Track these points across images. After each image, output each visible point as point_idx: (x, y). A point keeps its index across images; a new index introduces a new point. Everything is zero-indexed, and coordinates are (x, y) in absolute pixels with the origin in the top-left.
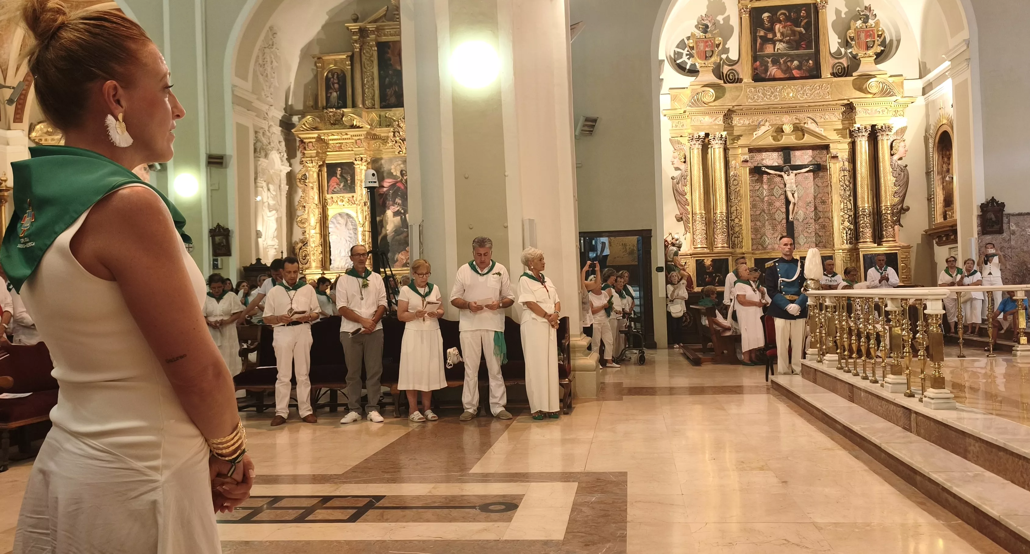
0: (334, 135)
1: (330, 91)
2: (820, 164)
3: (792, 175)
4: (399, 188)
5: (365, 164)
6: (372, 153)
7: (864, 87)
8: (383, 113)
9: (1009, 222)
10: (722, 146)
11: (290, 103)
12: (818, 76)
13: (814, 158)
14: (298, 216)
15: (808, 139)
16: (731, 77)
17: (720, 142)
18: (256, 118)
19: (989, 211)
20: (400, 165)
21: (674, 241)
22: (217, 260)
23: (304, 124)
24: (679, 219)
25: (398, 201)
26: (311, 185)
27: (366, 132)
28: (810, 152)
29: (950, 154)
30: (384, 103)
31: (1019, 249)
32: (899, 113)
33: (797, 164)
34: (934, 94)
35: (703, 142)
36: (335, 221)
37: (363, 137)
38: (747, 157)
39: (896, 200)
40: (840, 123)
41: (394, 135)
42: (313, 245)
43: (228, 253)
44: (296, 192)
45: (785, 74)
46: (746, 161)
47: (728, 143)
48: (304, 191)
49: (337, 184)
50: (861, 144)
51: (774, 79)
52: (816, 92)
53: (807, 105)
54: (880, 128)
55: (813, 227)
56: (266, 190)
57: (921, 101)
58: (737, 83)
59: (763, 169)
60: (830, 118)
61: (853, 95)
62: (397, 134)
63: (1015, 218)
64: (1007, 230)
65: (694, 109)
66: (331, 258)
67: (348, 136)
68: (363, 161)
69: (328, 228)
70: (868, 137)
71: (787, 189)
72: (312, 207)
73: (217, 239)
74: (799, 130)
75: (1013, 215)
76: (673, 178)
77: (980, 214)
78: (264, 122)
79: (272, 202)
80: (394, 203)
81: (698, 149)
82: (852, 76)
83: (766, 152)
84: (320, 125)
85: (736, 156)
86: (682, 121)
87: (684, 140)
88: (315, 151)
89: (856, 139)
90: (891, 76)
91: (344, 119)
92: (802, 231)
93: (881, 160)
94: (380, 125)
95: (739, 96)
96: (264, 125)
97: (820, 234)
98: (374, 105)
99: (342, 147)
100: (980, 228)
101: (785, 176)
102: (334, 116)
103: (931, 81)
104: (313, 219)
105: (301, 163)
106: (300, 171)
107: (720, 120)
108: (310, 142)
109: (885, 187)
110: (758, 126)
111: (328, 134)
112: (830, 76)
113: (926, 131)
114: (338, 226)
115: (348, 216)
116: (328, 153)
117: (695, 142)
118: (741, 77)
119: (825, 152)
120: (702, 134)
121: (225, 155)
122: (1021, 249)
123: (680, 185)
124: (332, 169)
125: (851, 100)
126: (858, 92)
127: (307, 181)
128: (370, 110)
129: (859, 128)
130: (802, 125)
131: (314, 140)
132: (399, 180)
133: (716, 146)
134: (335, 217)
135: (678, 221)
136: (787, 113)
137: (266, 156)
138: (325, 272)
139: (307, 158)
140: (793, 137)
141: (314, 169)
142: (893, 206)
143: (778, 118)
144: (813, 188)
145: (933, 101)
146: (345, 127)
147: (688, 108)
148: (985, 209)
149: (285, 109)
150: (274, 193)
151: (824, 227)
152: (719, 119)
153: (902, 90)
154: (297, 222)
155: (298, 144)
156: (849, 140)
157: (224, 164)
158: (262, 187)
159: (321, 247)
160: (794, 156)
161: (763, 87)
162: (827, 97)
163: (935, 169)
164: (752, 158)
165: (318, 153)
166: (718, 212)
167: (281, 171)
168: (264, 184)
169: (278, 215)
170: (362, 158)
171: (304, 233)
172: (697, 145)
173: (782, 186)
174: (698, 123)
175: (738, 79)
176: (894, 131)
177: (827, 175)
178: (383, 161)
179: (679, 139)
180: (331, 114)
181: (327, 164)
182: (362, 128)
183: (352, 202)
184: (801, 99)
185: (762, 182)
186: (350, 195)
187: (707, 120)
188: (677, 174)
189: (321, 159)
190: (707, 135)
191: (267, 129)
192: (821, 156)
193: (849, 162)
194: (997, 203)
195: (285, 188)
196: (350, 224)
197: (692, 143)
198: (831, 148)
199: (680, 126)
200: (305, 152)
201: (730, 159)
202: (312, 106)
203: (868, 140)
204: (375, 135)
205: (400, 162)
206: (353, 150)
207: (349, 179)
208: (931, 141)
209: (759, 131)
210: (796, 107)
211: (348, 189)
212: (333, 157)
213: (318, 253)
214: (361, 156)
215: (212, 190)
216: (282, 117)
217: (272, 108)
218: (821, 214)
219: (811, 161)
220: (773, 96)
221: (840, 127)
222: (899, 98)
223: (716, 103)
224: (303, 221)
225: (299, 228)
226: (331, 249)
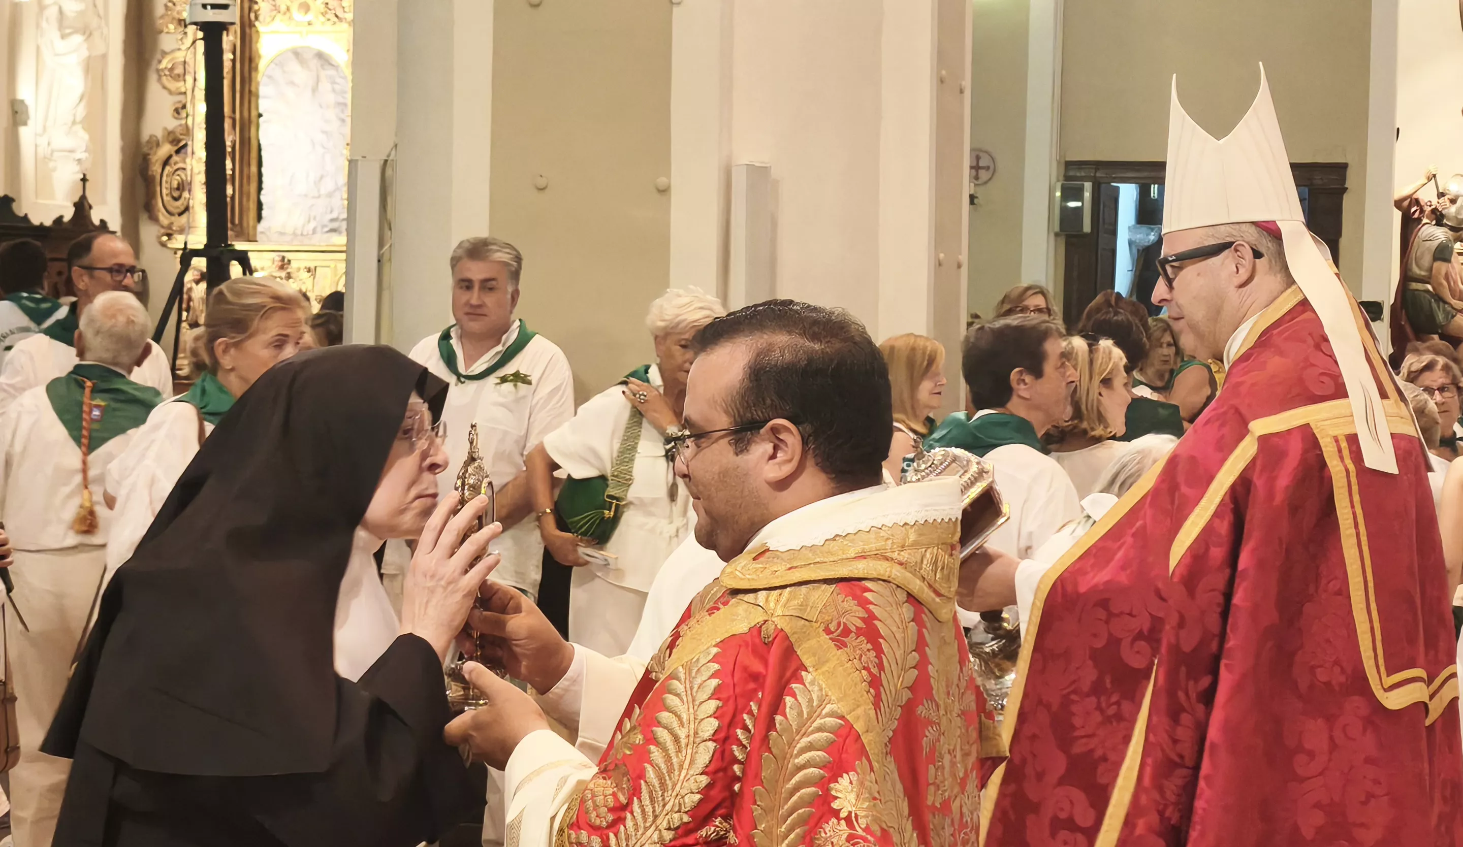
14: (164, 53)
21: (1442, 204)
36: (279, 75)
66: (262, 198)
69: (257, 97)
114: (289, 92)
115: (323, 59)
134: (278, 62)
154: (158, 71)
169: (91, 48)
171: (178, 113)
183: (336, 13)
196: (328, 86)
224: (179, 70)
225: (165, 92)
226: (263, 170)
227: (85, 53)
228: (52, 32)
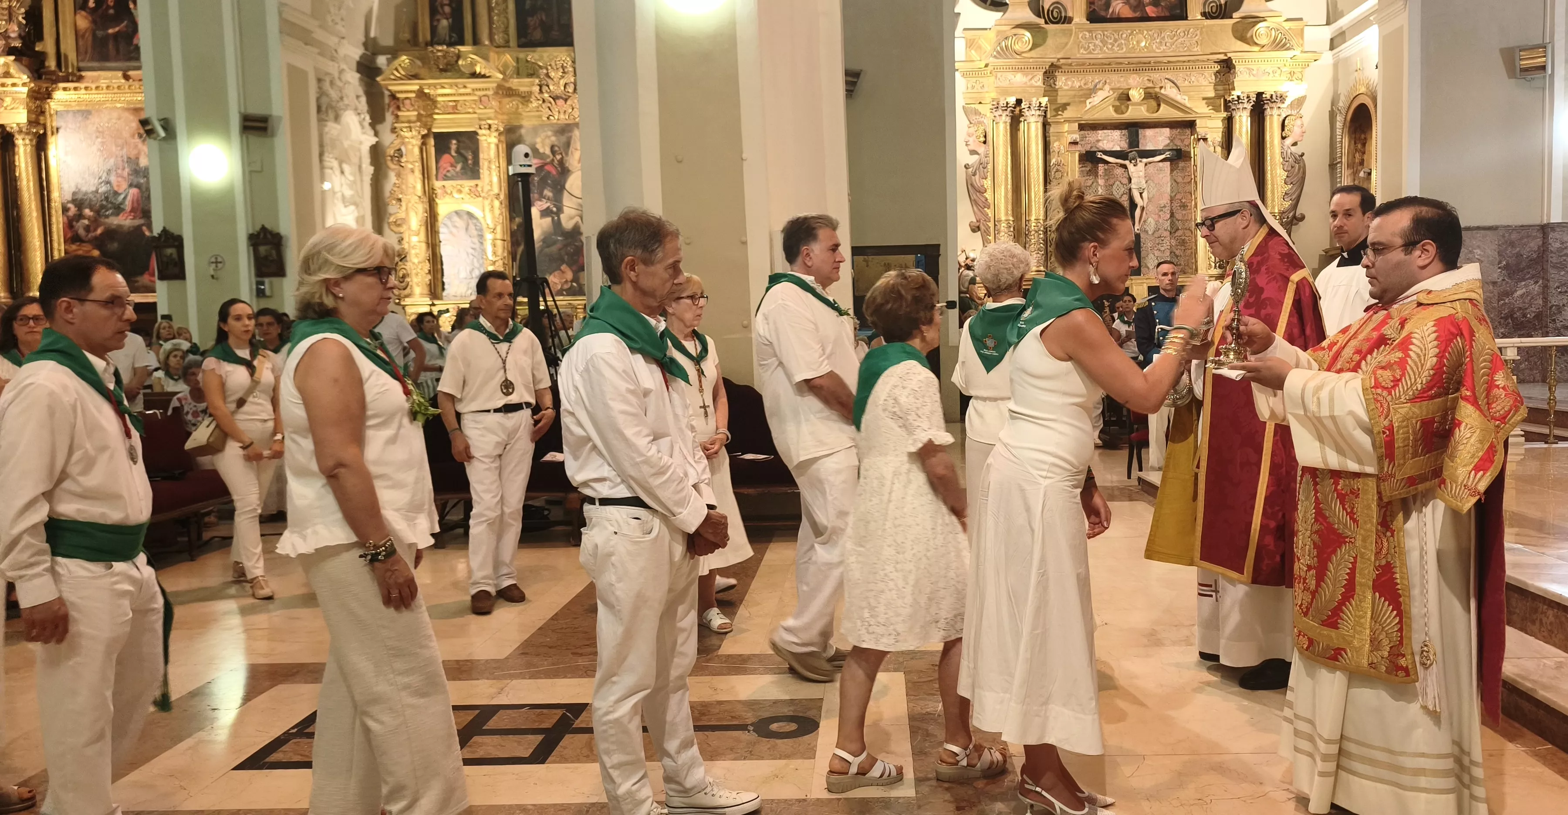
0: (443, 87)
1: (438, 17)
2: (1181, 149)
3: (1141, 166)
4: (549, 172)
5: (496, 134)
6: (505, 117)
7: (1249, 35)
8: (522, 56)
10: (1041, 119)
11: (372, 35)
12: (1183, 17)
13: (1172, 141)
14: (391, 215)
15: (1166, 112)
16: (1055, 15)
17: (1038, 113)
18: (320, 58)
20: (549, 137)
21: (968, 262)
22: (263, 283)
23: (397, 70)
24: (975, 229)
25: (548, 193)
26: (410, 166)
27: (495, 85)
28: (1166, 131)
29: (1365, 139)
30: (523, 40)
32: (1296, 76)
33: (1148, 148)
34: (1348, 49)
35: (1012, 112)
36: (449, 223)
37: (490, 93)
38: (1076, 137)
39: (1287, 204)
40: (1212, 88)
41: (541, 91)
42: (416, 261)
43: (280, 272)
44: (386, 176)
45: (1134, 11)
46: (1075, 143)
47: (1049, 116)
48: (398, 175)
49: (452, 166)
50: (1241, 121)
51: (1119, 20)
52: (1179, 41)
53: (1165, 60)
54: (1269, 97)
55: (1167, 243)
56: (338, 172)
57: (1328, 58)
58: (1063, 23)
59: (1099, 155)
60: (1198, 81)
61: (1233, 47)
62: (545, 88)
65: (1001, 62)
66: (445, 280)
67: (468, 91)
68: (492, 129)
69: (438, 233)
70: (1252, 111)
71: (1133, 186)
72: (413, 202)
73: (263, 249)
74: (1153, 97)
76: (967, 167)
78: (331, 63)
79: (348, 193)
80: (541, 197)
81: (1006, 122)
82: (1231, 18)
83: (1103, 129)
84: (423, 72)
85: (1059, 135)
86: (981, 80)
87: (985, 109)
88: (416, 113)
89: (1234, 113)
90: (1287, 20)
91: (460, 62)
92: (1152, 248)
93: (1268, 146)
94: (518, 74)
95: (1066, 44)
96: (332, 68)
97: (1177, 252)
98: (508, 41)
99: (459, 108)
101: (1131, 167)
102: (444, 57)
103: (1344, 29)
104: (415, 219)
105: (393, 130)
106: (392, 143)
107: (1038, 80)
108: (407, 98)
109: (1273, 185)
110: (1093, 91)
111: (435, 86)
112: (1199, 17)
113: (1333, 104)
114: (454, 230)
115: (470, 215)
116: (436, 116)
117: (1000, 112)
118: (1070, 14)
119: (1188, 131)
120: (1012, 100)
121: (270, 116)
123: (977, 177)
124: (442, 141)
125: (1229, 55)
126: (1239, 43)
127: (403, 160)
128: (501, 49)
129: (1238, 97)
130: (1157, 90)
131: (413, 95)
132: (548, 160)
133: (1032, 120)
134: (449, 217)
135: (974, 231)
136: (1135, 71)
137: (337, 118)
138: (436, 302)
139: (403, 122)
140: (1143, 108)
141: (414, 141)
142: (1282, 213)
143: (1122, 79)
144: (1169, 184)
145: (1347, 60)
146: (462, 75)
147: (992, 59)
149: (365, 45)
150: (351, 178)
151: (1183, 243)
152: (1036, 79)
153: (1301, 42)
154: (389, 223)
155: (387, 100)
156: (1224, 115)
157: (269, 131)
158: (332, 169)
159: (428, 264)
160: (1144, 136)
161: (1103, 31)
162: (1196, 49)
163: (1344, 159)
164: (1083, 138)
165: (419, 116)
166: (1033, 218)
167: (361, 143)
168: (335, 164)
169: (358, 212)
170: (490, 126)
171: (400, 241)
172: (1004, 118)
173: (1125, 181)
174: (1005, 84)
175: (1065, 17)
176: (1288, 102)
177: (1189, 167)
178: (523, 131)
179: (978, 107)
180: (440, 54)
181: (434, 133)
182: (489, 77)
183: (475, 193)
184: (1157, 51)
185: (1096, 175)
186: (472, 183)
187: (1019, 79)
188: (973, 160)
189: (425, 125)
190: (1019, 102)
191: (336, 75)
192: (1183, 137)
193: (1222, 148)
195: (369, 170)
196: (474, 227)
197: (997, 114)
198: (1198, 125)
199: (978, 86)
200: (400, 113)
201: (1052, 139)
202: (409, 41)
203: (1251, 116)
204: (510, 89)
205: (550, 133)
206: (475, 113)
207: (470, 157)
208: (1339, 119)
209: (1096, 98)
210: (1150, 63)
211: (469, 173)
212: (443, 123)
213: (423, 273)
214: (489, 122)
215: (251, 172)
216: (361, 57)
217: (345, 41)
218: (1179, 225)
219: (1168, 145)
220: (1116, 45)
221: (1212, 94)
222: (1297, 52)
223: (1033, 54)
224: (398, 222)
225: (393, 233)
226: (444, 267)
227: (356, 214)
228: (340, 205)
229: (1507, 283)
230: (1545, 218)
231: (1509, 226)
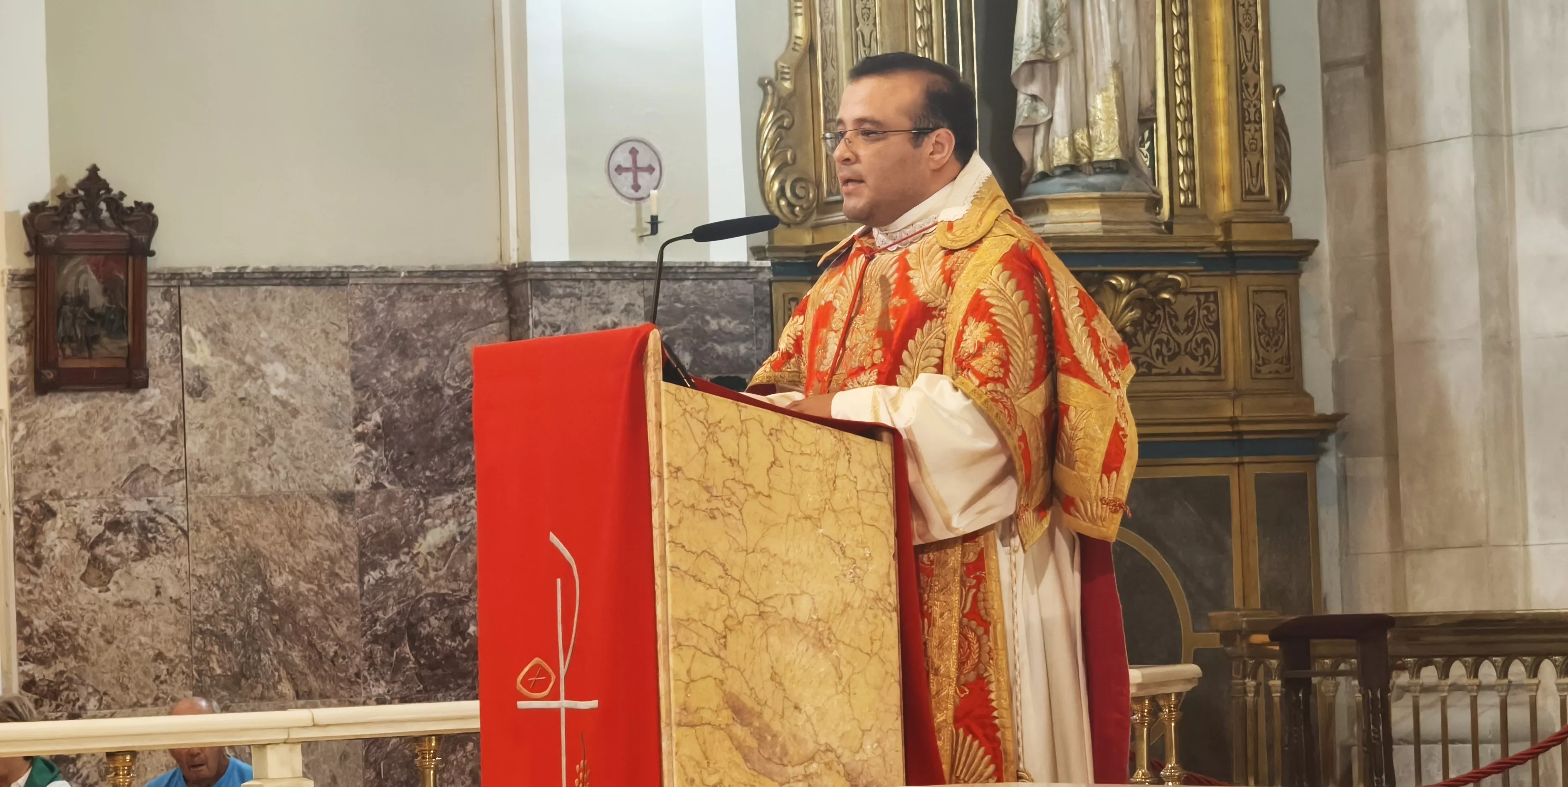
9: (176, 322)
19: (71, 255)
31: (228, 482)
63: (208, 295)
64: (167, 366)
75: (199, 280)
77: (25, 264)
100: (21, 352)
122: (238, 484)
148: (51, 238)
194: (115, 202)
229: (390, 498)
230: (513, 243)
231: (385, 272)
